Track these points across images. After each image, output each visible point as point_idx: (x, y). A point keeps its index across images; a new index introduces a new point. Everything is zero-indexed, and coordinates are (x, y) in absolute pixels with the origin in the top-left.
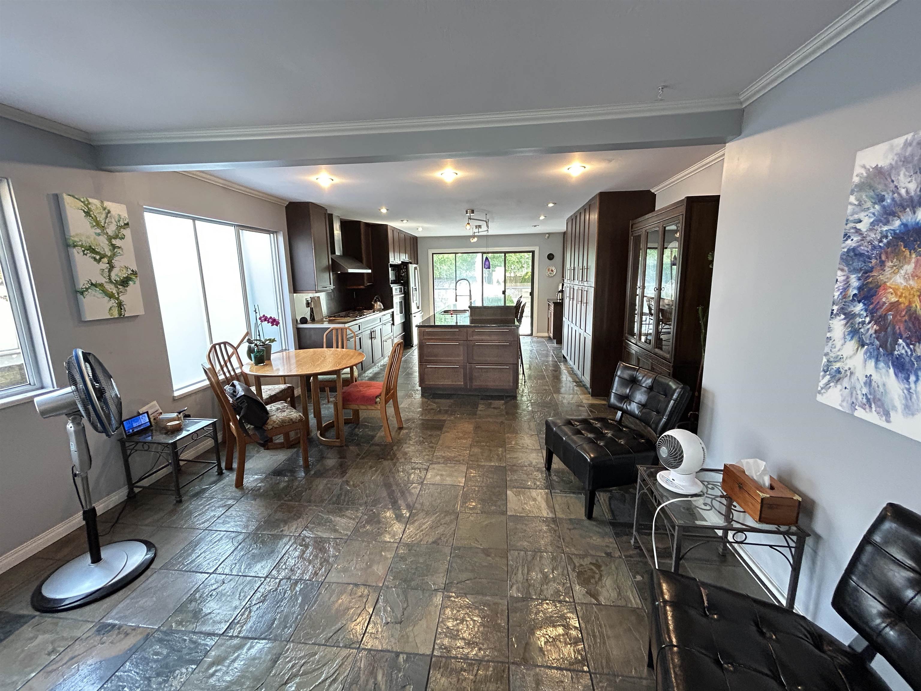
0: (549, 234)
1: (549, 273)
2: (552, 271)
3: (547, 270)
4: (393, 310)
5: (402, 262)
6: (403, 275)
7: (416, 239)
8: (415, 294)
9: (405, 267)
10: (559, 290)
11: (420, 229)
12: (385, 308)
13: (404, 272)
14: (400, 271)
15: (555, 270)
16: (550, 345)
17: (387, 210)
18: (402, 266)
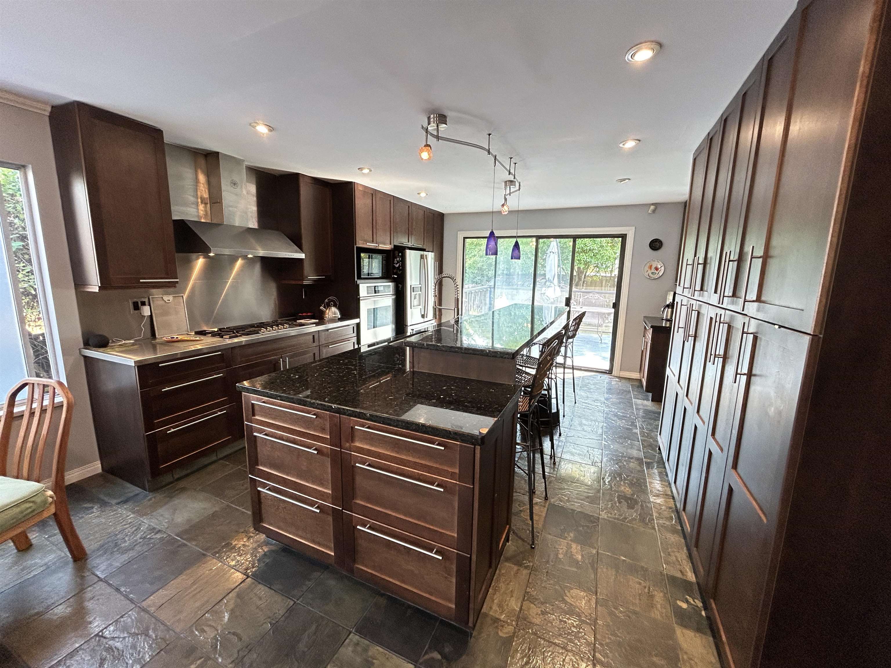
0: (657, 205)
1: (650, 272)
2: (657, 269)
3: (647, 268)
4: (357, 321)
5: (395, 246)
6: (397, 266)
7: (441, 216)
8: (417, 296)
9: (400, 254)
10: (668, 303)
11: (423, 195)
12: (345, 316)
13: (398, 262)
14: (394, 260)
15: (663, 268)
16: (639, 402)
17: (271, 129)
18: (397, 252)
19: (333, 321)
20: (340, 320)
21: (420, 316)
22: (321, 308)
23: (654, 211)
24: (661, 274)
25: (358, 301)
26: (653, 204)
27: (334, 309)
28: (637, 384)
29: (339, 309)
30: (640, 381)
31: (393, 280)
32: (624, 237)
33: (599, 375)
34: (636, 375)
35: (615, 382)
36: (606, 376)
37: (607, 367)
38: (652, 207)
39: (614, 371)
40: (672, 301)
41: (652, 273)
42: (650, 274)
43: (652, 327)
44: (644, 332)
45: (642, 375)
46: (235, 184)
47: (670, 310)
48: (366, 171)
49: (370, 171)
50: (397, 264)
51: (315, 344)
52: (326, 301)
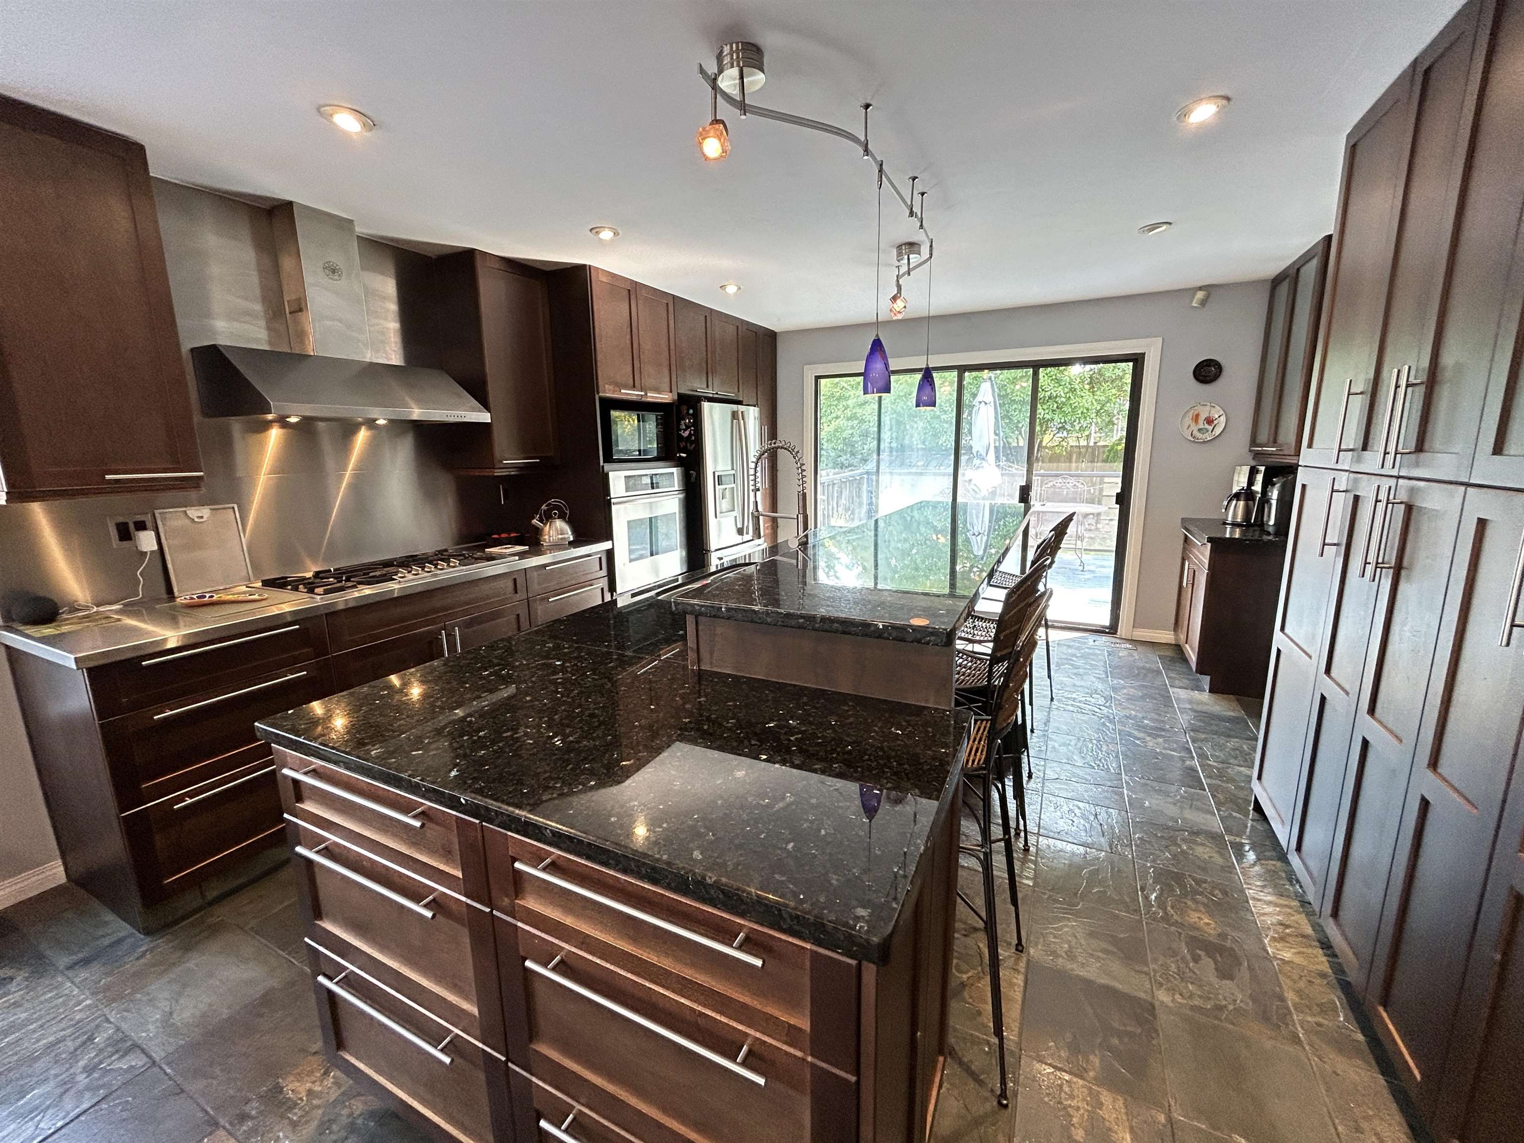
0: (1208, 289)
2: (1209, 421)
3: (1188, 421)
4: (607, 545)
5: (679, 395)
6: (686, 434)
7: (772, 336)
8: (728, 493)
9: (691, 411)
10: (1235, 489)
11: (731, 289)
12: (583, 537)
13: (687, 427)
14: (679, 424)
15: (1223, 419)
16: (1183, 694)
17: (370, 122)
18: (684, 408)
19: (558, 546)
20: (574, 544)
21: (735, 530)
22: (535, 521)
23: (1203, 303)
24: (1218, 431)
25: (608, 504)
26: (1200, 288)
27: (559, 524)
28: (1169, 653)
29: (570, 522)
30: (1178, 649)
31: (679, 463)
32: (1137, 360)
33: (1091, 638)
34: (1167, 637)
35: (1124, 650)
36: (1103, 639)
37: (1106, 621)
38: (1200, 295)
39: (1123, 629)
40: (1245, 485)
41: (1200, 430)
42: (1196, 433)
43: (1210, 540)
44: (1184, 549)
45: (1183, 637)
46: (334, 271)
47: (1241, 503)
48: (606, 235)
49: (616, 234)
50: (685, 430)
51: (518, 597)
52: (544, 507)
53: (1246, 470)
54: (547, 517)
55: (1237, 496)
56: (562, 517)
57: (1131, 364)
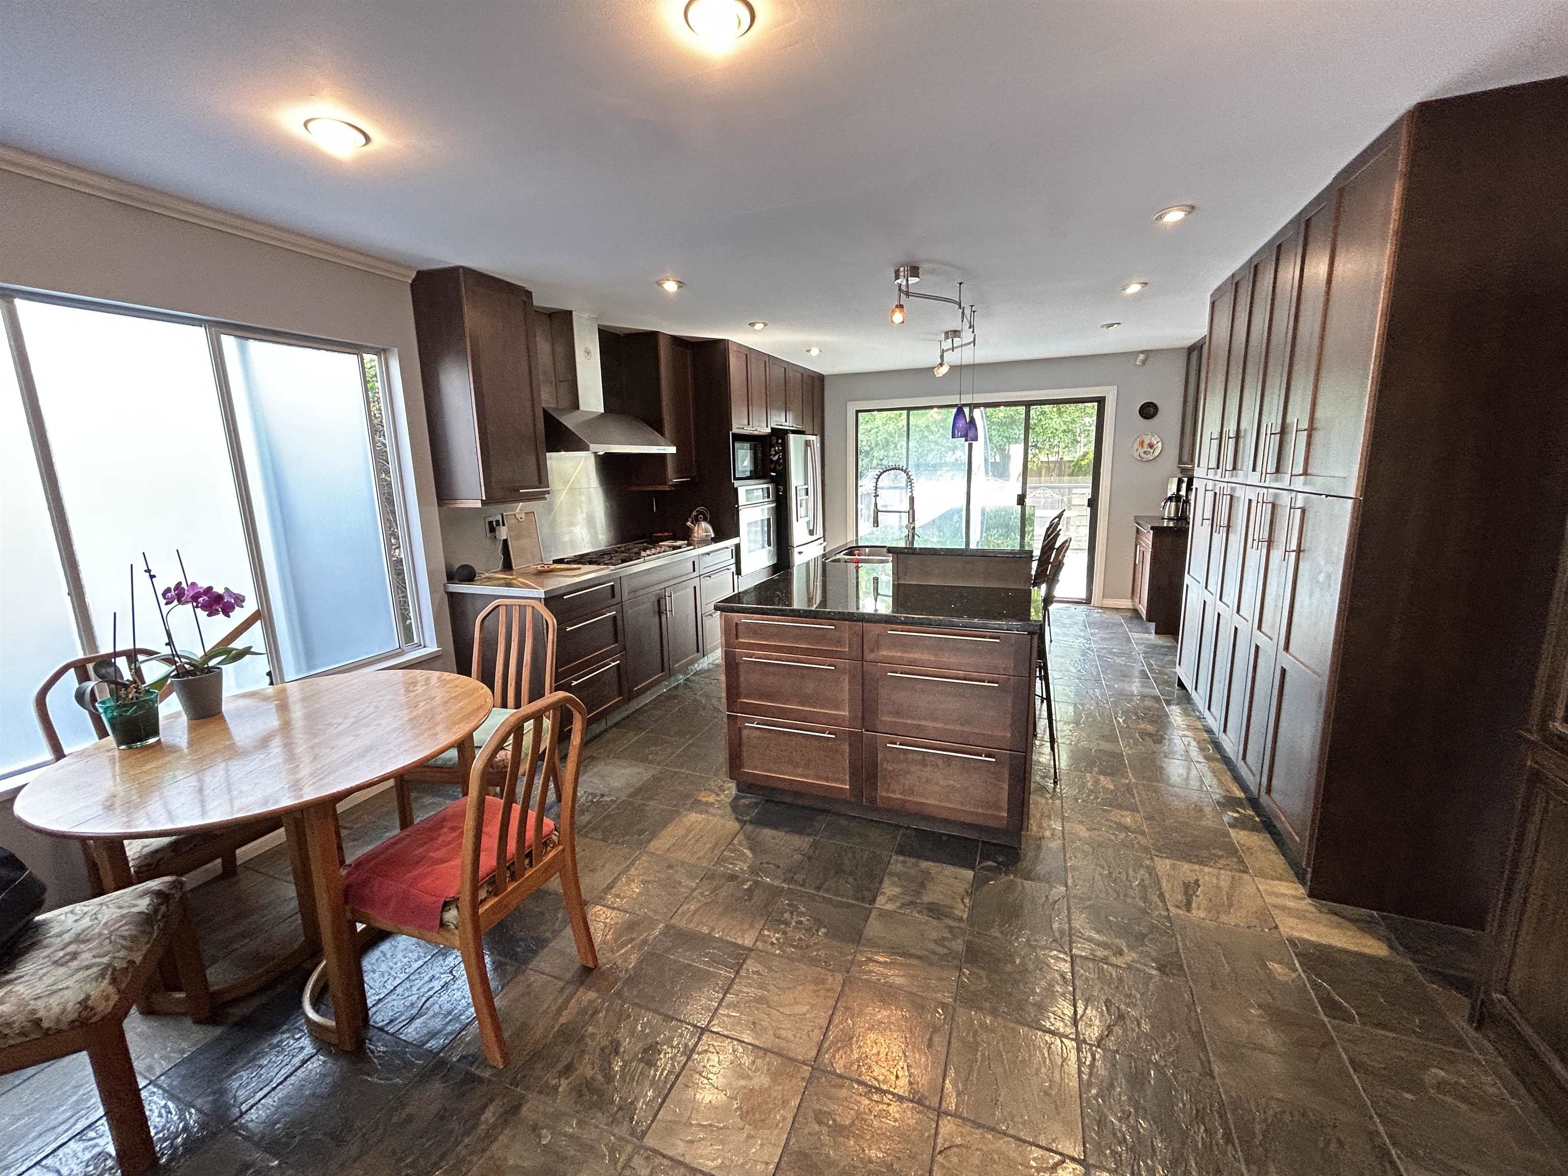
0: (1147, 353)
1: (1141, 451)
2: (1151, 446)
3: (1136, 446)
4: (735, 541)
5: (772, 429)
6: (775, 458)
7: (821, 378)
8: (804, 502)
9: (780, 441)
10: (1169, 494)
11: (815, 352)
12: (720, 535)
13: (776, 453)
14: (770, 451)
15: (1160, 444)
16: (1136, 635)
17: (680, 284)
18: (774, 438)
19: (705, 542)
20: (715, 540)
21: (807, 532)
22: (689, 523)
23: (1144, 362)
24: (1157, 453)
25: (737, 510)
26: (1142, 352)
27: (704, 524)
28: (1129, 614)
29: (711, 523)
30: (1136, 611)
31: (772, 480)
32: (1101, 401)
33: (1073, 607)
34: (1127, 603)
35: (1096, 615)
36: (1082, 608)
37: (1082, 594)
38: (1141, 357)
39: (1095, 600)
40: (1175, 491)
41: (1145, 452)
42: (1142, 454)
43: (1152, 528)
44: (1137, 538)
45: (1137, 600)
46: (588, 353)
47: (1173, 504)
48: (759, 326)
49: (765, 325)
50: (774, 455)
51: (695, 574)
52: (695, 513)
53: (1176, 480)
54: (696, 521)
55: (1170, 499)
56: (705, 520)
57: (1096, 404)
